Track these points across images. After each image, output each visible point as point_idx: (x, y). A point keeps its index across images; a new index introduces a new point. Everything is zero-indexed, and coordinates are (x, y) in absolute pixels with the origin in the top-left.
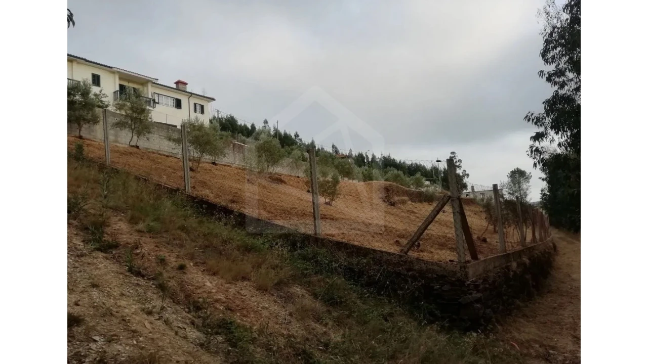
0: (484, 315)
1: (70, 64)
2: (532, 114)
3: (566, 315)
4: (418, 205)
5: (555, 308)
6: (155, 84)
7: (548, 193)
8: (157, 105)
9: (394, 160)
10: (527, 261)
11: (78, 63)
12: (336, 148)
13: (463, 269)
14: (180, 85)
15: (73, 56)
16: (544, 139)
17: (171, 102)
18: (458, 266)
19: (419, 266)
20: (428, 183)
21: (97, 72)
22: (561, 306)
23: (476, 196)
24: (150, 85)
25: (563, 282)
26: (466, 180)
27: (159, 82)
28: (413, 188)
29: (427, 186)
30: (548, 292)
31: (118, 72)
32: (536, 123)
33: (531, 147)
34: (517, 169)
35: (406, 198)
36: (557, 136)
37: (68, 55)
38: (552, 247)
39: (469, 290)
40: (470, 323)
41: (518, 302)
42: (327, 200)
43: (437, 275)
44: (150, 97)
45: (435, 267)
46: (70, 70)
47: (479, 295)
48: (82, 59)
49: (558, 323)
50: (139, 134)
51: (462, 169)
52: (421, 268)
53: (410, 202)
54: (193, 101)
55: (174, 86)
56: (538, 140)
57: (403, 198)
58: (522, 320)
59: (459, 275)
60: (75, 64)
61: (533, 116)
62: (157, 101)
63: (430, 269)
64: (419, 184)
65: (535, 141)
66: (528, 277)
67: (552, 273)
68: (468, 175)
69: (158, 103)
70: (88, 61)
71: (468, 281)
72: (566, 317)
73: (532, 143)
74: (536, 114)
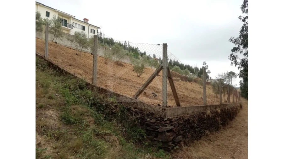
0: (174, 140)
1: (37, 6)
2: (233, 38)
3: (234, 141)
4: (184, 82)
5: (230, 137)
6: (73, 18)
7: (243, 83)
8: (74, 28)
9: (179, 63)
10: (219, 111)
11: (40, 6)
12: (155, 55)
13: (164, 111)
14: (86, 20)
15: (38, 3)
16: (238, 51)
17: (81, 27)
18: (162, 108)
19: (141, 106)
20: (191, 74)
21: (48, 11)
22: (234, 136)
23: (211, 81)
24: (71, 19)
25: (240, 123)
26: (209, 74)
27: (75, 18)
28: (184, 75)
29: (191, 75)
30: (230, 127)
31: (58, 12)
32: (234, 43)
33: (231, 55)
34: (232, 71)
35: (179, 79)
36: (244, 49)
37: (36, 2)
38: (240, 106)
39: (165, 124)
40: (162, 144)
41: (208, 132)
42: (138, 75)
43: (149, 112)
44: (71, 24)
45: (149, 108)
46: (37, 8)
47: (172, 127)
48: (42, 4)
49: (227, 146)
50: (57, 37)
51: (208, 70)
52: (141, 107)
53: (180, 81)
54: (90, 28)
55: (83, 21)
56: (235, 51)
57: (177, 78)
58: (205, 143)
59: (161, 114)
60: (39, 6)
61: (234, 39)
62: (74, 26)
63: (146, 108)
64: (187, 74)
65: (233, 52)
66: (219, 119)
67: (235, 118)
68: (210, 72)
69: (75, 27)
70: (45, 6)
71: (166, 118)
72: (234, 142)
73: (232, 53)
74: (235, 38)
